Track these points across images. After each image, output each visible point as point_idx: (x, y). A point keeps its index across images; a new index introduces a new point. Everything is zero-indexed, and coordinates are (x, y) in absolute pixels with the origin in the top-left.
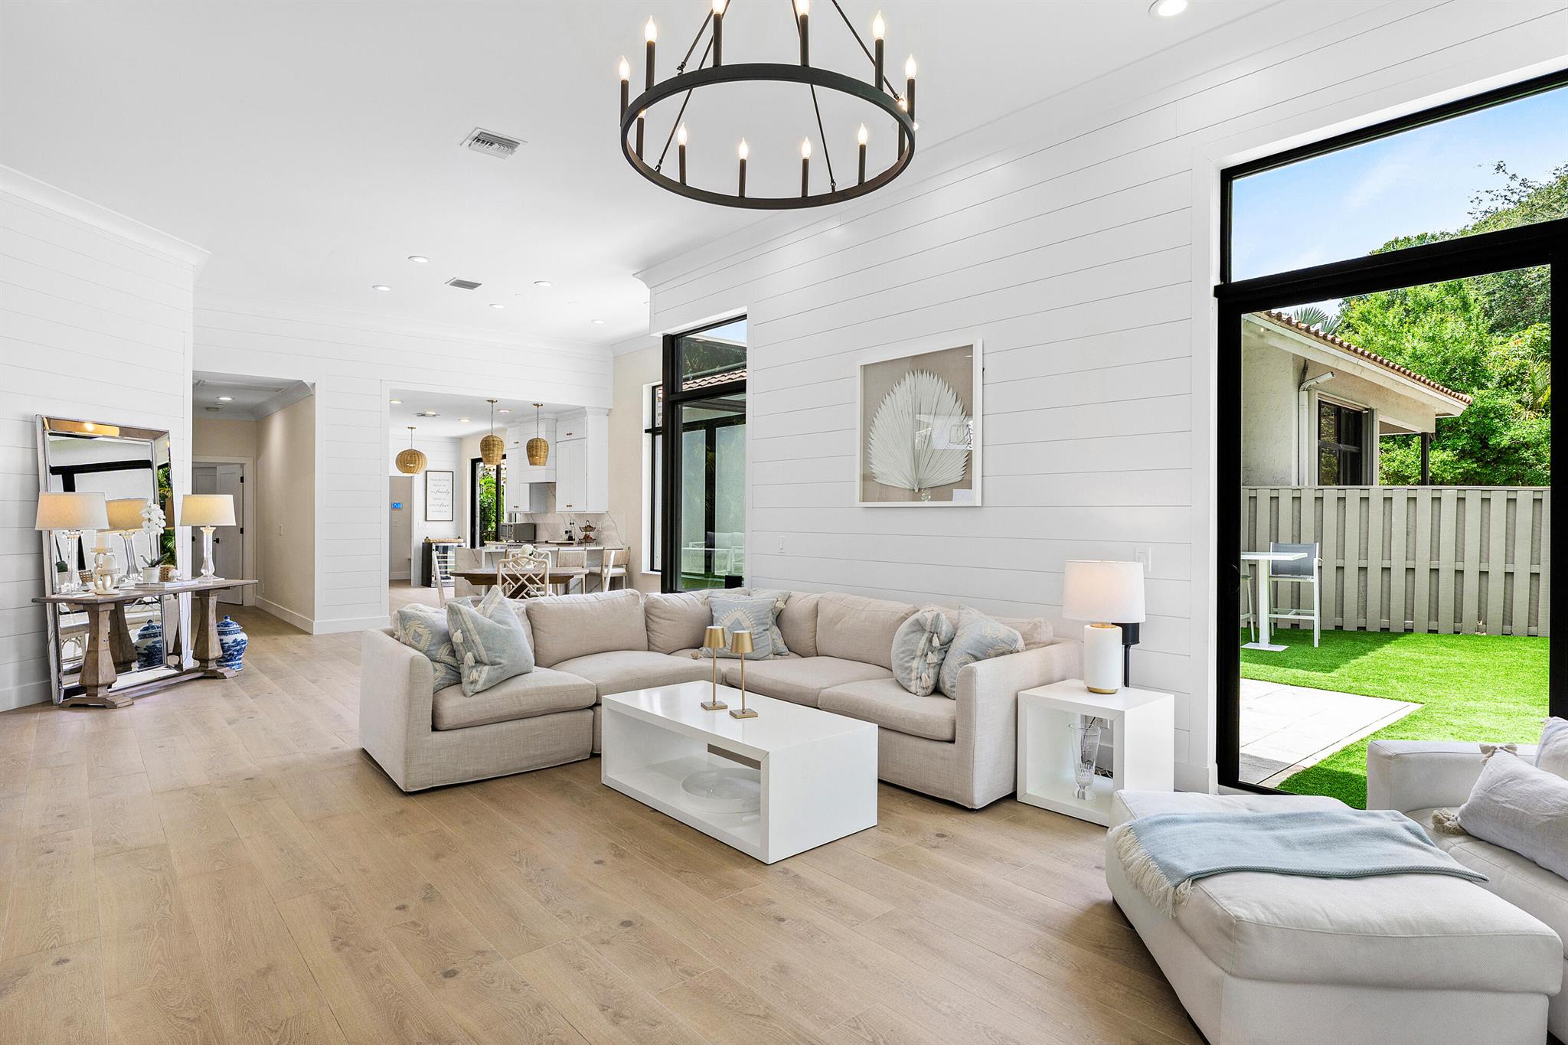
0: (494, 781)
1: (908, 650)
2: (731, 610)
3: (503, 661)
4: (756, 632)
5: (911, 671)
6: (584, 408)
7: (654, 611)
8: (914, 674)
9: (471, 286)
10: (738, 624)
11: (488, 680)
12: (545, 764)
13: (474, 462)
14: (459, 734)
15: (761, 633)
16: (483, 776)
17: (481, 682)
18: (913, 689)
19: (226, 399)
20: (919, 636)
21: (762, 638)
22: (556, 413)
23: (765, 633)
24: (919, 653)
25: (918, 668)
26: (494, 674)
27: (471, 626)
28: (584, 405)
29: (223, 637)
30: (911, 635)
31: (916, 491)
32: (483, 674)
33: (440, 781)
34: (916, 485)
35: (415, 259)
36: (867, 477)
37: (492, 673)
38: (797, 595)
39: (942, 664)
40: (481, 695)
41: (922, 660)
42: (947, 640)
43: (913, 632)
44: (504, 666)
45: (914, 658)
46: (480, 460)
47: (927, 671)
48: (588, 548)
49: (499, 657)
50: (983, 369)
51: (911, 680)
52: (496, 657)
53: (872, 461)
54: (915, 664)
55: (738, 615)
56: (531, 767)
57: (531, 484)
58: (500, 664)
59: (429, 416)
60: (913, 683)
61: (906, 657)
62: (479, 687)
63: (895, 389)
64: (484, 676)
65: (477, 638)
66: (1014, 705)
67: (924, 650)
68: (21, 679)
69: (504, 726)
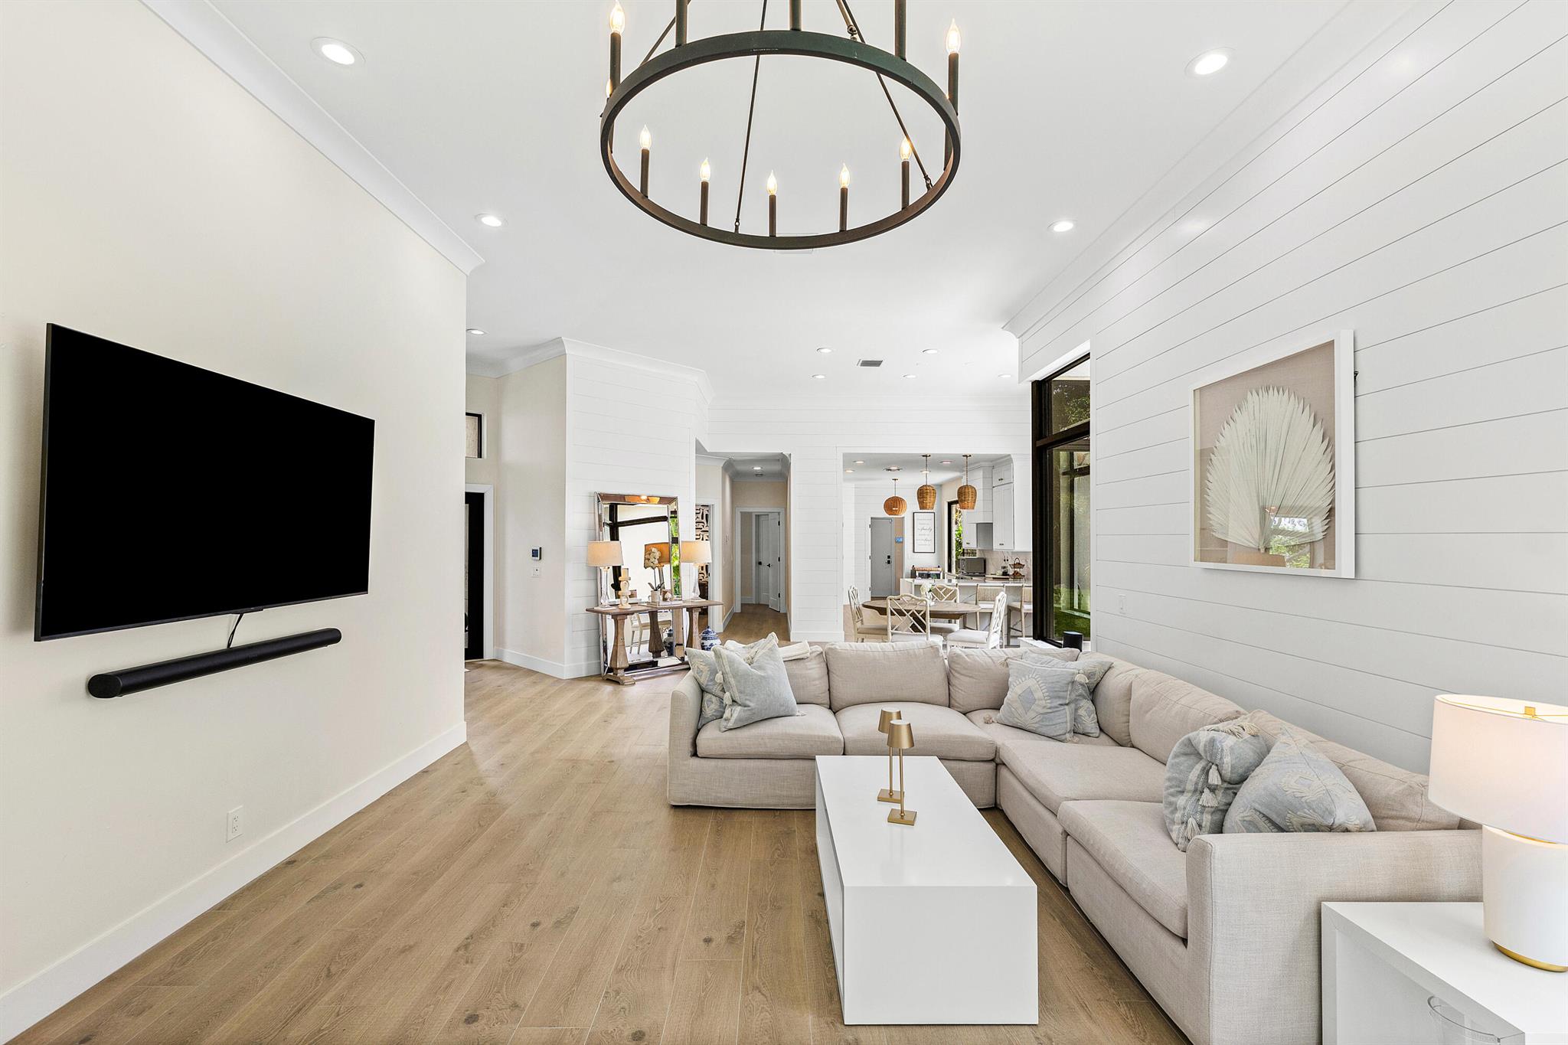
0: (743, 811)
1: (1176, 778)
2: (1024, 676)
3: (751, 704)
4: (1049, 705)
5: (1176, 809)
6: (1009, 455)
7: (957, 667)
8: (1178, 815)
9: (877, 363)
10: (1029, 692)
11: (739, 720)
12: (792, 805)
13: (950, 504)
14: (713, 763)
15: (1057, 707)
16: (733, 804)
17: (733, 720)
18: (1174, 835)
19: (757, 468)
20: (1190, 762)
21: (1057, 714)
22: (992, 461)
23: (1062, 708)
24: (1190, 787)
25: (1185, 808)
26: (744, 715)
27: (728, 669)
28: (1008, 453)
29: (704, 641)
30: (1182, 759)
31: (1262, 551)
32: (734, 714)
33: (696, 801)
34: (1261, 543)
35: (822, 351)
36: (1204, 530)
37: (743, 714)
38: (1120, 665)
39: (1227, 810)
40: (733, 732)
41: (1194, 798)
42: (1235, 777)
43: (1186, 754)
44: (752, 709)
45: (1182, 792)
46: (956, 502)
47: (1198, 816)
48: (1006, 585)
49: (750, 701)
50: (1356, 374)
51: (1173, 822)
52: (746, 700)
53: (1211, 510)
54: (1181, 801)
55: (1030, 683)
56: (778, 805)
57: (977, 524)
58: (749, 706)
59: (894, 470)
60: (1176, 827)
61: (1171, 787)
62: (730, 725)
63: (1236, 416)
64: (735, 715)
65: (732, 681)
66: (1314, 921)
67: (1196, 784)
68: (588, 658)
69: (752, 763)
